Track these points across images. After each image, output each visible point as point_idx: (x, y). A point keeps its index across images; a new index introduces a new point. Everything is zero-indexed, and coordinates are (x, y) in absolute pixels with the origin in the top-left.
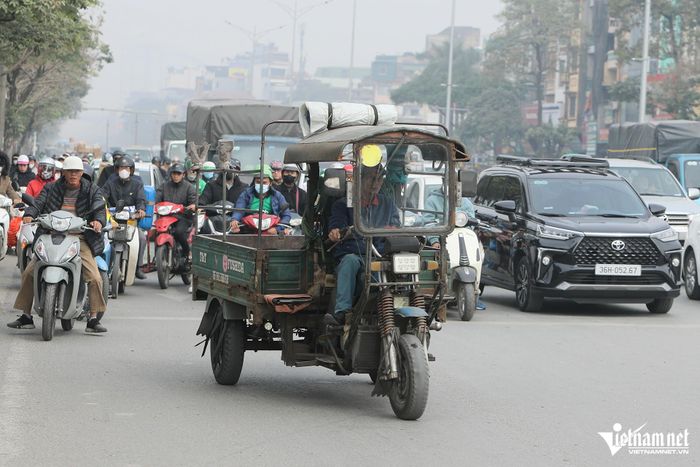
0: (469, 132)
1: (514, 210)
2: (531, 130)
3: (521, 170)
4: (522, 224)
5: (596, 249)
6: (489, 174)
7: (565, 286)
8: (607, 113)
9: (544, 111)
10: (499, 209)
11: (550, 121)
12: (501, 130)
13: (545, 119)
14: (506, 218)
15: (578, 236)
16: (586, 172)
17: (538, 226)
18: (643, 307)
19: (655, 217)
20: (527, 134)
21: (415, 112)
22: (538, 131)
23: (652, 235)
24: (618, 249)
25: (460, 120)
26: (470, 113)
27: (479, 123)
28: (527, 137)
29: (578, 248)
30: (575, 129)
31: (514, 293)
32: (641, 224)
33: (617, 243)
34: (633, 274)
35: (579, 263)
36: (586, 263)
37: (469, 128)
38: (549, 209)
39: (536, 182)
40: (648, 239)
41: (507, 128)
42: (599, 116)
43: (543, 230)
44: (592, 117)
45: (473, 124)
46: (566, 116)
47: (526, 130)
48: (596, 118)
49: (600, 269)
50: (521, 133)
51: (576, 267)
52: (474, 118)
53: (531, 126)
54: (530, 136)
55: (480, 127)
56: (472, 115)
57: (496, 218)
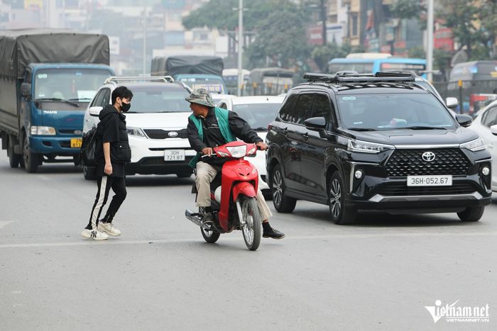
0: (258, 54)
1: (324, 127)
2: (316, 49)
3: (329, 87)
4: (333, 139)
5: (408, 160)
6: (297, 92)
7: (377, 198)
8: (388, 30)
9: (328, 31)
10: (309, 125)
11: (334, 40)
12: (288, 50)
13: (329, 39)
14: (316, 134)
15: (389, 149)
16: (392, 86)
17: (350, 141)
18: (454, 216)
19: (462, 128)
20: (313, 54)
21: (204, 37)
22: (324, 50)
23: (462, 146)
24: (429, 160)
25: (247, 43)
26: (258, 35)
27: (267, 45)
28: (313, 57)
29: (389, 161)
30: (358, 46)
31: (328, 207)
32: (449, 135)
33: (428, 154)
34: (444, 184)
35: (391, 175)
36: (398, 175)
37: (257, 49)
38: (358, 124)
39: (344, 98)
40: (458, 149)
41: (294, 48)
42: (381, 33)
43: (354, 144)
44: (374, 35)
45: (261, 46)
46: (349, 35)
47: (312, 50)
48: (378, 35)
49: (411, 181)
50: (307, 53)
51: (388, 180)
52: (262, 40)
53: (316, 45)
54: (316, 55)
55: (269, 48)
56: (261, 37)
57: (307, 134)
